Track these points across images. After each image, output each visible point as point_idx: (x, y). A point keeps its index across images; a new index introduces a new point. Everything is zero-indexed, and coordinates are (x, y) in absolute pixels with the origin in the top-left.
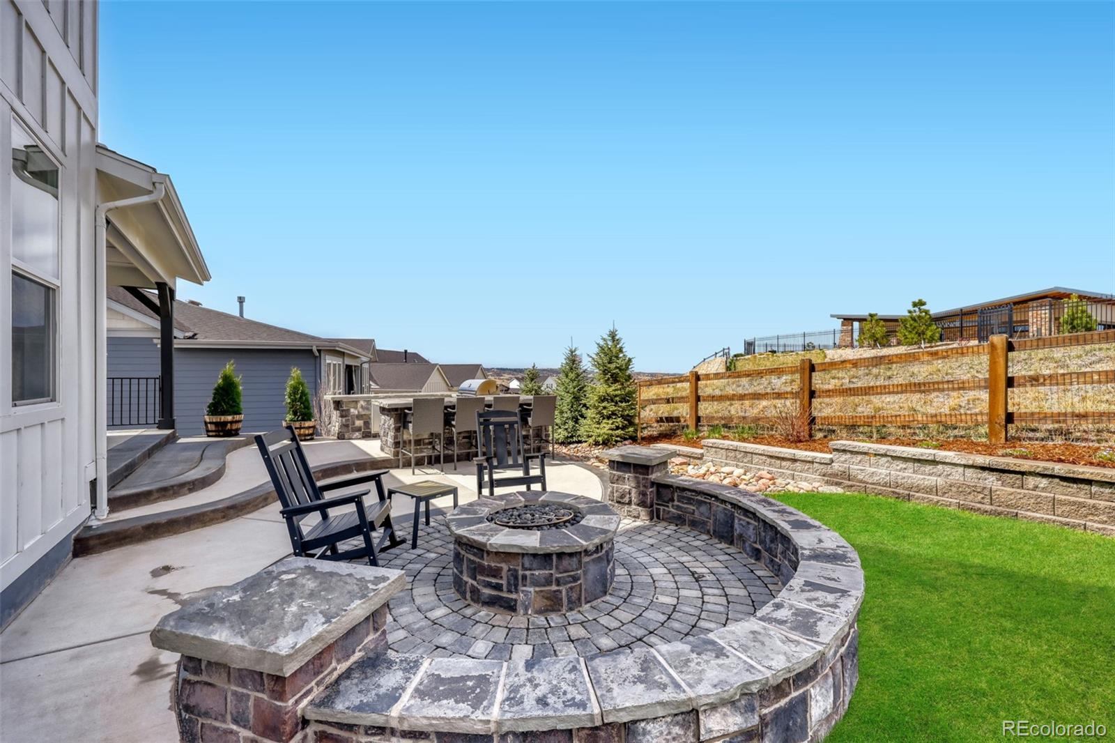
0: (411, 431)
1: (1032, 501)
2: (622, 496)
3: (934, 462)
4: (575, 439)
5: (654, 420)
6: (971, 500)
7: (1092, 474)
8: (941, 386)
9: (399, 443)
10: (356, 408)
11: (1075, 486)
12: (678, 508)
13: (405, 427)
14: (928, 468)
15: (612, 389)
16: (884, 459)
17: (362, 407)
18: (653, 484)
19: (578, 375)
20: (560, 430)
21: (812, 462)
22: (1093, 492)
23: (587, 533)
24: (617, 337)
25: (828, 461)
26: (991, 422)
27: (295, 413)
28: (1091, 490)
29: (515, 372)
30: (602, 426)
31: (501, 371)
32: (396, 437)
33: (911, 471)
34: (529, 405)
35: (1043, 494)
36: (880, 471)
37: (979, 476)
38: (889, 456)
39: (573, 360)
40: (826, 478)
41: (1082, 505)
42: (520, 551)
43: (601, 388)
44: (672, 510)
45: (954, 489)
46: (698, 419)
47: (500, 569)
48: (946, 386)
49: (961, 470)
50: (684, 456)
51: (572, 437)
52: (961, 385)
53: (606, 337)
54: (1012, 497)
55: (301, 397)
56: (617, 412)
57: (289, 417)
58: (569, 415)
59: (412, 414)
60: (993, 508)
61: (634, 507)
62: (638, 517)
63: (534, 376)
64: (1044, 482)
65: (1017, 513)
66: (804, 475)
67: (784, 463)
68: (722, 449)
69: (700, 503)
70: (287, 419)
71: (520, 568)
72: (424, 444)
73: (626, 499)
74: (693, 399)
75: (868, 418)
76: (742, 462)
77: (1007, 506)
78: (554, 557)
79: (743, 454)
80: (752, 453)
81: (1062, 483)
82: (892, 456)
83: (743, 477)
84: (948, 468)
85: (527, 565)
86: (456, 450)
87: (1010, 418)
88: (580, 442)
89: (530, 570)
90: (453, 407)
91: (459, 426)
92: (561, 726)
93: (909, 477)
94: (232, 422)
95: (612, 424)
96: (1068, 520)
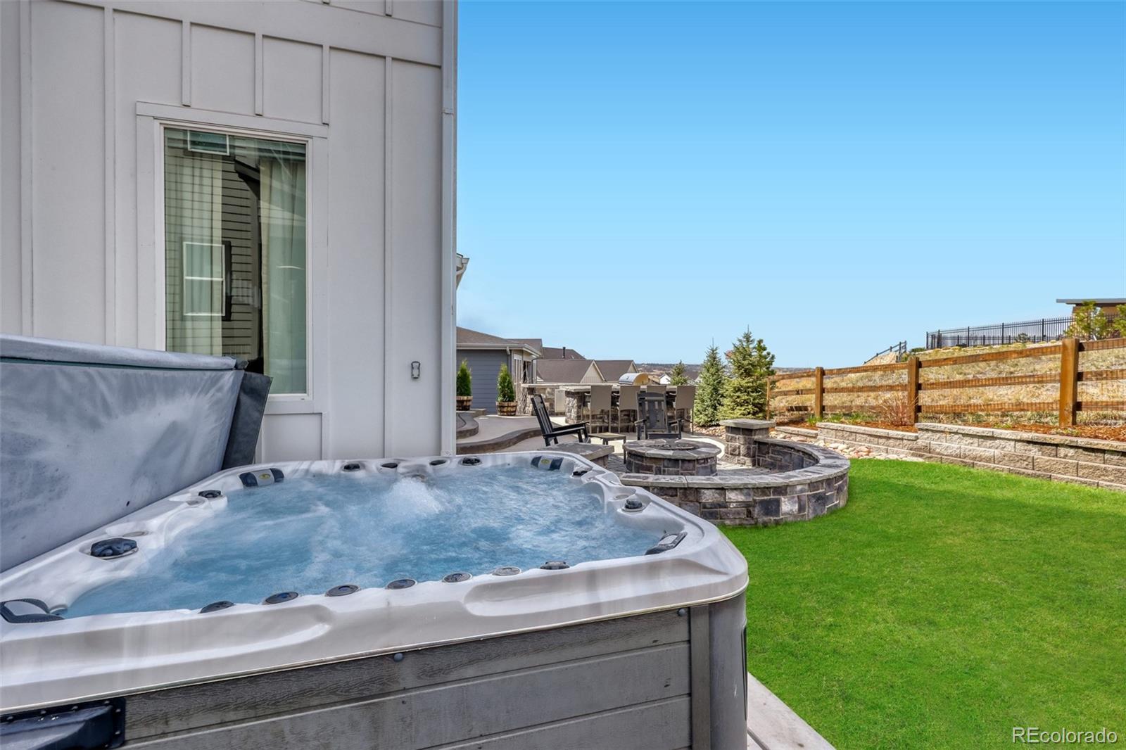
0: (589, 407)
1: (1062, 466)
2: (734, 450)
3: (993, 438)
4: (714, 423)
5: (785, 409)
6: (1019, 467)
7: (1103, 445)
8: (1024, 380)
9: (580, 416)
10: (544, 393)
11: (1093, 454)
12: (772, 458)
13: (585, 404)
14: (989, 443)
15: (744, 382)
16: (957, 436)
17: (549, 393)
18: (755, 442)
19: (718, 370)
20: (701, 416)
21: (902, 439)
22: (1106, 458)
23: (700, 453)
24: (751, 339)
25: (913, 438)
26: (1061, 409)
27: (504, 396)
28: (1104, 457)
29: (664, 368)
30: (736, 411)
31: (652, 367)
32: (578, 412)
33: (976, 445)
34: (674, 392)
35: (1071, 461)
36: (953, 445)
37: (1026, 448)
38: (960, 433)
39: (713, 357)
40: (912, 452)
41: (1097, 468)
42: (662, 457)
43: (736, 381)
44: (768, 459)
45: (1006, 458)
46: (823, 408)
47: (652, 467)
48: (1028, 380)
49: (1013, 443)
50: (802, 435)
51: (711, 421)
52: (1040, 379)
53: (741, 338)
54: (1047, 464)
55: (508, 385)
56: (749, 401)
57: (500, 399)
58: (709, 403)
59: (590, 396)
60: (1033, 472)
61: (742, 457)
62: (744, 464)
63: (680, 371)
64: (1071, 452)
65: (1051, 476)
66: (896, 449)
67: (880, 441)
68: (832, 429)
69: (786, 453)
70: (499, 400)
71: (662, 466)
72: (597, 418)
73: (737, 452)
74: (818, 391)
75: (965, 407)
76: (848, 440)
77: (1045, 470)
78: (680, 462)
79: (848, 433)
80: (856, 433)
81: (1084, 452)
82: (962, 434)
83: (845, 450)
84: (1003, 442)
85: (666, 464)
86: (619, 424)
87: (1078, 406)
88: (718, 425)
89: (668, 467)
90: (618, 392)
91: (622, 405)
92: (674, 486)
93: (974, 450)
94: (466, 401)
95: (745, 410)
96: (1086, 480)
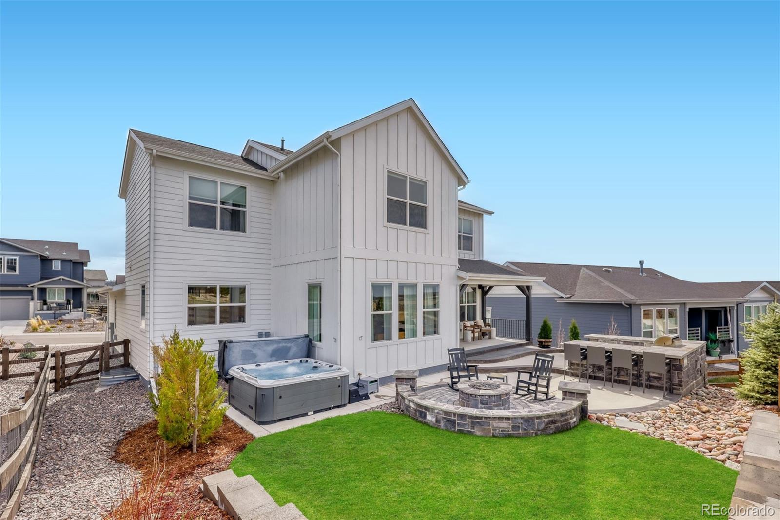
94: (545, 342)
